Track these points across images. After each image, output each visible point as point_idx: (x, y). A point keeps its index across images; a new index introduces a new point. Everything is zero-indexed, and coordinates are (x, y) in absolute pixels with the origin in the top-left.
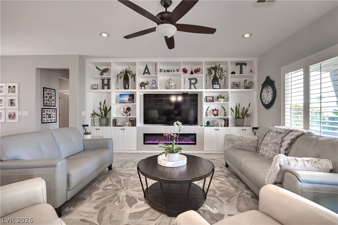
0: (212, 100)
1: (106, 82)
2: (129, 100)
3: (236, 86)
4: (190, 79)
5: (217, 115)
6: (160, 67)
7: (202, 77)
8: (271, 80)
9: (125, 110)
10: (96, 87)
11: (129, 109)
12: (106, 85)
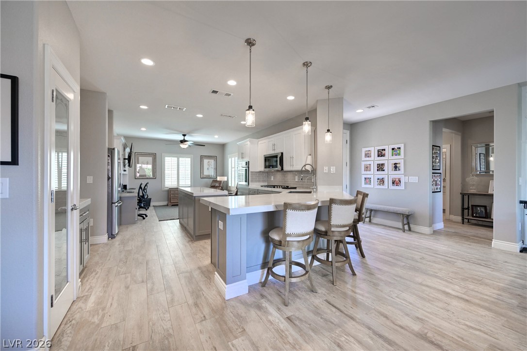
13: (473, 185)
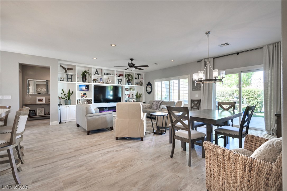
0: (127, 90)
1: (70, 77)
2: (86, 89)
3: (137, 84)
4: (118, 79)
5: (130, 97)
6: (104, 71)
7: (124, 79)
8: (150, 84)
9: (83, 95)
10: (62, 79)
11: (85, 94)
12: (70, 78)
13: (29, 100)
